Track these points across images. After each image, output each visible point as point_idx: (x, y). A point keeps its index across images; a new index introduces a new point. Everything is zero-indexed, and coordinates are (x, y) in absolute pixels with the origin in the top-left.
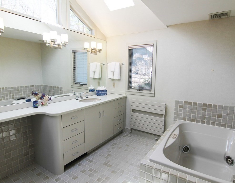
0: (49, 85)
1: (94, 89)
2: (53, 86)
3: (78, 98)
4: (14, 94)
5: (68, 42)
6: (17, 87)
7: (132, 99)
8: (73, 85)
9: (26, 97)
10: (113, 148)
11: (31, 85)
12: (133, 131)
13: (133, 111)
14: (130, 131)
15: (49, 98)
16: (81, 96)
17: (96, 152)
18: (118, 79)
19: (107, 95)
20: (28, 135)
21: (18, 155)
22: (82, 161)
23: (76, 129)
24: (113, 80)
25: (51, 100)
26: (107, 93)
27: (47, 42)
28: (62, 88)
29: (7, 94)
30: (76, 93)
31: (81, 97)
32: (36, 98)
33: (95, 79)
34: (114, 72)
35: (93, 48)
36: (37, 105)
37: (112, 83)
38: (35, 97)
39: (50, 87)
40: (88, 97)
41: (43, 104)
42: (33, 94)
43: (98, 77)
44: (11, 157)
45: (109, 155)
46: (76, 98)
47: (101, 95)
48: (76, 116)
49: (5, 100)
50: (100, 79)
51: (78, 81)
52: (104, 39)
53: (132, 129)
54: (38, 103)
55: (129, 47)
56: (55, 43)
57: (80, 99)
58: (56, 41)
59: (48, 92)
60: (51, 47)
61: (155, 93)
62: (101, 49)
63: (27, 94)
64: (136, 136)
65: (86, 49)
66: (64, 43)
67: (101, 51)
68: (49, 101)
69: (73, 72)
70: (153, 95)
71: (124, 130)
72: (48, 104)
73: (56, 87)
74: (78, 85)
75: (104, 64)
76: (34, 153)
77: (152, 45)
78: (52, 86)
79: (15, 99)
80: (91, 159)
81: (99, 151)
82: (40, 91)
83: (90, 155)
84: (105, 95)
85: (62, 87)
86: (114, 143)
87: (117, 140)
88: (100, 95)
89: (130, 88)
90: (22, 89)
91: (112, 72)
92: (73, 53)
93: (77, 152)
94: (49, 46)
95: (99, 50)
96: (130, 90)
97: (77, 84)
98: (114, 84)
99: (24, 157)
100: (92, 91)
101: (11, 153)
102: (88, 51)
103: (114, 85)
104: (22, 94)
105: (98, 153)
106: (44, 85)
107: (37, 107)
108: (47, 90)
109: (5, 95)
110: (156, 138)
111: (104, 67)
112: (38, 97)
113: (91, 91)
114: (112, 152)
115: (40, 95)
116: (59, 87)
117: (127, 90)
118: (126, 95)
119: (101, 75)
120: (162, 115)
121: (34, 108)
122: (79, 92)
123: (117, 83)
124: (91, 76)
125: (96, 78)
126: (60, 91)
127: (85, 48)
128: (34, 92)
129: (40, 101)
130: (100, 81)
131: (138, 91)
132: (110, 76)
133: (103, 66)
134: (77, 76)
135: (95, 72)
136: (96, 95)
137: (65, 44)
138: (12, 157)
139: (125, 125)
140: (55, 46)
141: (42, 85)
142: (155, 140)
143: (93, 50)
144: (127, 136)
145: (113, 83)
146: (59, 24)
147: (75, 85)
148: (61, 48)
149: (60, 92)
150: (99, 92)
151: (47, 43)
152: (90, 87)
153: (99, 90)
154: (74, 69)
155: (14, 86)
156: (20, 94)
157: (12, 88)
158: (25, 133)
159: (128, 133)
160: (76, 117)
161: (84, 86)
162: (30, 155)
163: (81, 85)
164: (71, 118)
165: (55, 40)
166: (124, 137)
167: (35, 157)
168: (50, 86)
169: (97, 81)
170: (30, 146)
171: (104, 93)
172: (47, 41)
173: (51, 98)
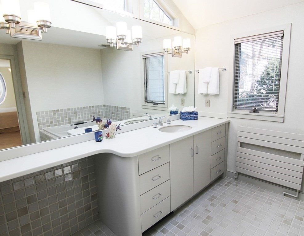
0: (112, 105)
1: (176, 110)
2: (118, 107)
3: (157, 124)
4: (71, 118)
5: (142, 38)
6: (74, 108)
7: (240, 126)
8: (144, 104)
9: (85, 122)
10: (212, 205)
11: (90, 106)
12: (240, 176)
13: (242, 145)
14: (235, 177)
15: (116, 126)
16: (160, 122)
17: (187, 210)
18: (216, 93)
19: (197, 119)
20: (89, 181)
21: (76, 209)
22: (167, 225)
23: (158, 177)
24: (207, 95)
25: (119, 129)
26: (197, 116)
27: (111, 41)
28: (129, 109)
29: (62, 117)
30: (153, 117)
31: (161, 124)
32: (99, 126)
33: (176, 95)
34: (208, 84)
35: (178, 47)
36: (101, 138)
37: (204, 100)
38: (98, 124)
39: (114, 108)
40: (171, 123)
41: (108, 136)
42: (94, 121)
43: (182, 92)
44: (66, 213)
45: (208, 217)
46: (153, 124)
47: (189, 120)
48: (158, 155)
49: (61, 125)
50: (185, 94)
51: (151, 98)
52: (192, 32)
53: (239, 173)
54: (102, 134)
55: (235, 41)
56: (124, 41)
57: (159, 127)
58: (126, 38)
59: (111, 115)
60: (118, 48)
61: (285, 116)
62: (188, 48)
63: (85, 117)
64: (246, 185)
65: (166, 50)
66: (136, 40)
67: (188, 52)
68: (117, 131)
69: (144, 85)
70: (282, 120)
71: (224, 174)
72: (116, 136)
73: (121, 107)
74: (152, 105)
75: (191, 71)
76: (97, 206)
77: (282, 32)
78: (116, 107)
79: (72, 124)
80: (180, 223)
81: (191, 209)
82: (101, 113)
83: (178, 215)
84: (195, 119)
85: (129, 107)
86: (212, 195)
87: (216, 191)
88: (187, 120)
89: (236, 108)
90: (80, 110)
91: (205, 83)
92: (144, 58)
93: (160, 212)
94: (116, 47)
95: (186, 49)
96: (237, 111)
97: (149, 103)
98: (207, 102)
99: (85, 212)
100: (175, 114)
101: (66, 208)
102: (169, 52)
103: (208, 104)
104: (80, 118)
105: (191, 212)
106: (106, 105)
107: (101, 141)
108: (110, 112)
109: (61, 119)
110: (285, 193)
111: (191, 76)
112: (102, 124)
113: (173, 113)
114: (211, 211)
115: (104, 122)
116: (125, 108)
117: (230, 111)
118: (229, 119)
119: (186, 89)
120: (300, 154)
121: (97, 141)
122: (157, 115)
123: (212, 100)
124: (172, 90)
125: (179, 94)
126: (127, 113)
127: (164, 48)
128: (96, 118)
129: (104, 132)
130: (185, 98)
131: (250, 112)
132: (202, 89)
133: (189, 75)
134: (150, 91)
135: (176, 84)
136: (181, 119)
137: (138, 42)
138: (68, 213)
139: (226, 165)
140: (124, 46)
141: (103, 105)
142: (283, 195)
143: (177, 49)
144: (231, 184)
145: (206, 100)
146: (128, 11)
147: (147, 104)
148: (131, 50)
149: (127, 115)
150: (185, 115)
151: (112, 43)
152: (171, 107)
153: (185, 111)
154: (146, 81)
155: (70, 108)
156: (77, 117)
157: (68, 109)
158: (85, 178)
159: (232, 179)
160: (159, 157)
161: (159, 105)
162: (92, 209)
163: (156, 104)
164: (152, 160)
165: (125, 36)
166: (226, 185)
167: (99, 213)
168: (114, 106)
169: (179, 98)
170: (92, 196)
171: (193, 116)
172: (111, 39)
173: (119, 126)
